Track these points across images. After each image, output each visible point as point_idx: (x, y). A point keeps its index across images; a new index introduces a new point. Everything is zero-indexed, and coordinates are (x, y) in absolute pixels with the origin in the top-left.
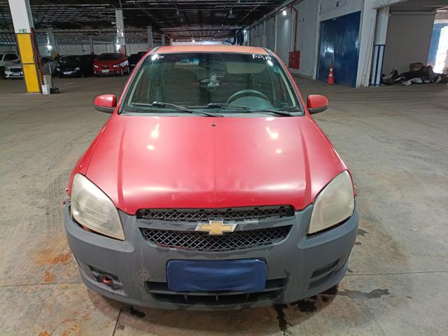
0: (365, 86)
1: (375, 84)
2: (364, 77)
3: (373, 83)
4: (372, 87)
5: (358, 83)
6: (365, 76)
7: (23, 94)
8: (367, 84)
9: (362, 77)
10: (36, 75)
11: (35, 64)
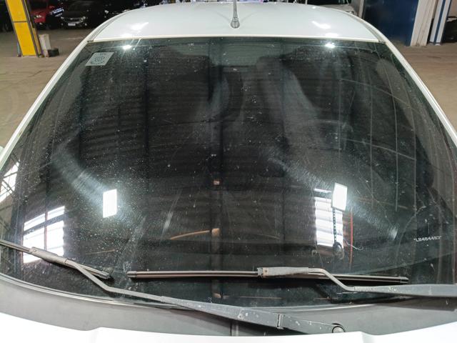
0: (421, 44)
1: (435, 42)
2: (421, 34)
3: (432, 40)
4: (429, 45)
5: (413, 41)
6: (424, 31)
8: (424, 42)
10: (30, 35)
11: (28, 21)
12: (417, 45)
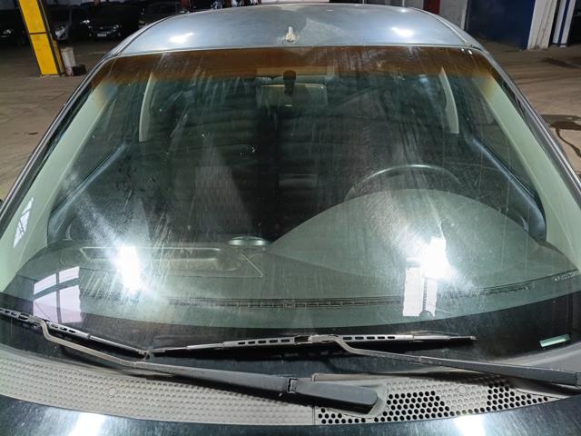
0: (541, 47)
1: (559, 43)
2: (541, 33)
3: (556, 41)
4: (552, 47)
6: (544, 30)
7: (36, 79)
8: (545, 44)
9: (539, 33)
10: (50, 49)
11: (47, 32)
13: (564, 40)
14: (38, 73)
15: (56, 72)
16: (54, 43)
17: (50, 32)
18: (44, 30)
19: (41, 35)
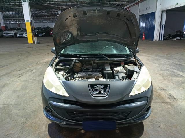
3: (160, 39)
4: (159, 41)
9: (156, 37)
10: (32, 37)
11: (32, 33)
12: (156, 41)
13: (162, 39)
14: (28, 43)
15: (32, 43)
16: (33, 35)
17: (33, 33)
18: (31, 32)
19: (30, 34)
